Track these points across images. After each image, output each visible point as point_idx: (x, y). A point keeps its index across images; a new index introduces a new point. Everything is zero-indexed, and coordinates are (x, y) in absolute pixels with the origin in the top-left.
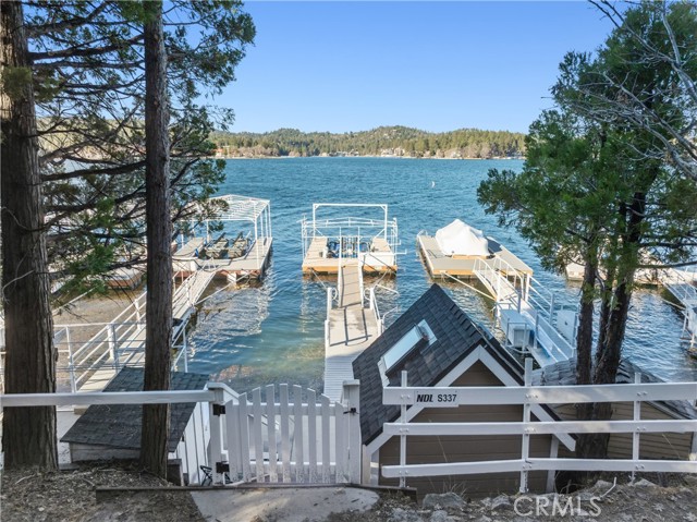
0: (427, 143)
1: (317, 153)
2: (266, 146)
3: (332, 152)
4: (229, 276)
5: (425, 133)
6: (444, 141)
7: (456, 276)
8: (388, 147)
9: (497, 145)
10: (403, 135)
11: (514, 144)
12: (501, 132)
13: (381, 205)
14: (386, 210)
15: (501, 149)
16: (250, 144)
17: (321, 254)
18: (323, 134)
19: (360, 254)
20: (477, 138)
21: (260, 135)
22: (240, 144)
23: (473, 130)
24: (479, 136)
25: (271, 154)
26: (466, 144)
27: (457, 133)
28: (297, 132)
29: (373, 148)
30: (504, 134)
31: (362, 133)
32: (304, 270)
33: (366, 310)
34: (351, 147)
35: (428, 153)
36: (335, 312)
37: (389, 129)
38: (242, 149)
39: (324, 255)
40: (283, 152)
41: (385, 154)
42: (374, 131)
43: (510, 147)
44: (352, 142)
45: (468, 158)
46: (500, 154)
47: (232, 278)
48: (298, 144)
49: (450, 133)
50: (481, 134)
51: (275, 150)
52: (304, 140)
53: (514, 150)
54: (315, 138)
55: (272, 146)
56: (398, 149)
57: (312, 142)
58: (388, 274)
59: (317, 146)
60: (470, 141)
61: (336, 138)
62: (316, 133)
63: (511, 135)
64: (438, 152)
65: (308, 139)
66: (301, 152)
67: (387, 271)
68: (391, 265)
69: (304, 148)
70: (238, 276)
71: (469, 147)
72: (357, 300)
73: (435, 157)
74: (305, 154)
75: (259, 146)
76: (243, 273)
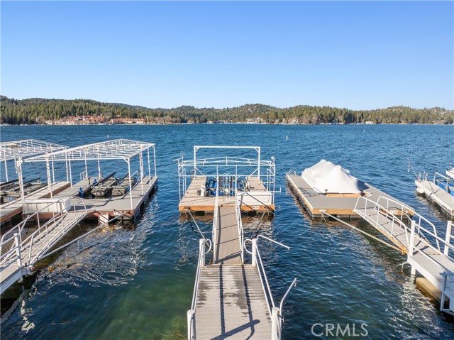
0: (276, 114)
1: (206, 121)
2: (173, 117)
3: (215, 120)
4: (101, 218)
5: (275, 108)
6: (288, 113)
7: (335, 216)
8: (251, 117)
9: (322, 116)
10: (261, 110)
11: (333, 115)
12: (324, 107)
13: (255, 147)
14: (259, 152)
15: (325, 118)
16: (162, 116)
17: (199, 192)
18: (209, 109)
19: (238, 194)
20: (309, 111)
21: (169, 110)
22: (156, 115)
23: (306, 106)
24: (310, 110)
25: (176, 122)
26: (302, 115)
27: (296, 108)
28: (193, 108)
29: (242, 117)
30: (326, 108)
31: (234, 109)
32: (180, 209)
33: (247, 267)
34: (228, 118)
35: (277, 121)
36: (210, 270)
37: (252, 106)
38: (157, 118)
39: (202, 194)
40: (183, 121)
41: (249, 122)
42: (242, 107)
43: (330, 116)
44: (228, 114)
45: (304, 123)
46: (324, 121)
47: (104, 219)
48: (193, 116)
49: (291, 108)
50: (311, 108)
51: (178, 119)
52: (197, 113)
53: (333, 119)
54: (204, 112)
55: (176, 117)
56: (258, 118)
57: (203, 114)
58: (266, 214)
59: (205, 117)
60: (305, 113)
61: (217, 111)
62: (205, 109)
63: (331, 109)
64: (284, 120)
65: (200, 113)
66: (195, 121)
67: (265, 210)
68: (269, 204)
69: (197, 118)
70: (110, 217)
71: (304, 117)
72: (236, 251)
73: (282, 123)
74: (198, 122)
75: (168, 116)
76: (116, 214)
